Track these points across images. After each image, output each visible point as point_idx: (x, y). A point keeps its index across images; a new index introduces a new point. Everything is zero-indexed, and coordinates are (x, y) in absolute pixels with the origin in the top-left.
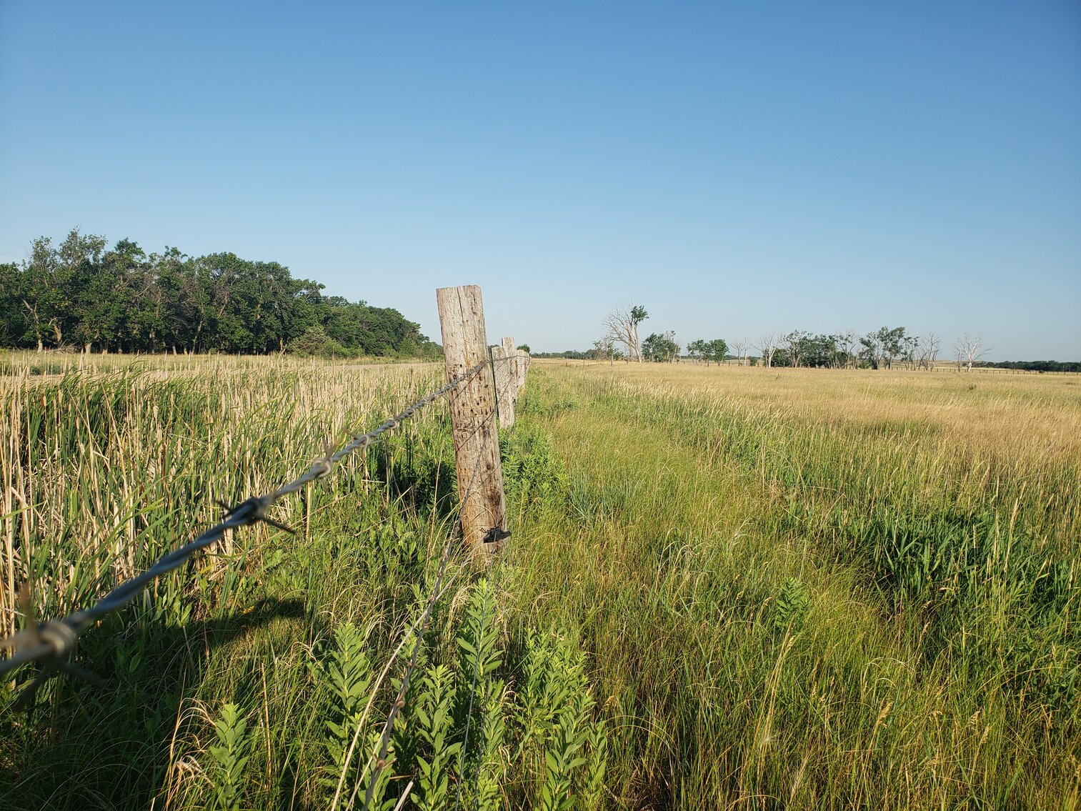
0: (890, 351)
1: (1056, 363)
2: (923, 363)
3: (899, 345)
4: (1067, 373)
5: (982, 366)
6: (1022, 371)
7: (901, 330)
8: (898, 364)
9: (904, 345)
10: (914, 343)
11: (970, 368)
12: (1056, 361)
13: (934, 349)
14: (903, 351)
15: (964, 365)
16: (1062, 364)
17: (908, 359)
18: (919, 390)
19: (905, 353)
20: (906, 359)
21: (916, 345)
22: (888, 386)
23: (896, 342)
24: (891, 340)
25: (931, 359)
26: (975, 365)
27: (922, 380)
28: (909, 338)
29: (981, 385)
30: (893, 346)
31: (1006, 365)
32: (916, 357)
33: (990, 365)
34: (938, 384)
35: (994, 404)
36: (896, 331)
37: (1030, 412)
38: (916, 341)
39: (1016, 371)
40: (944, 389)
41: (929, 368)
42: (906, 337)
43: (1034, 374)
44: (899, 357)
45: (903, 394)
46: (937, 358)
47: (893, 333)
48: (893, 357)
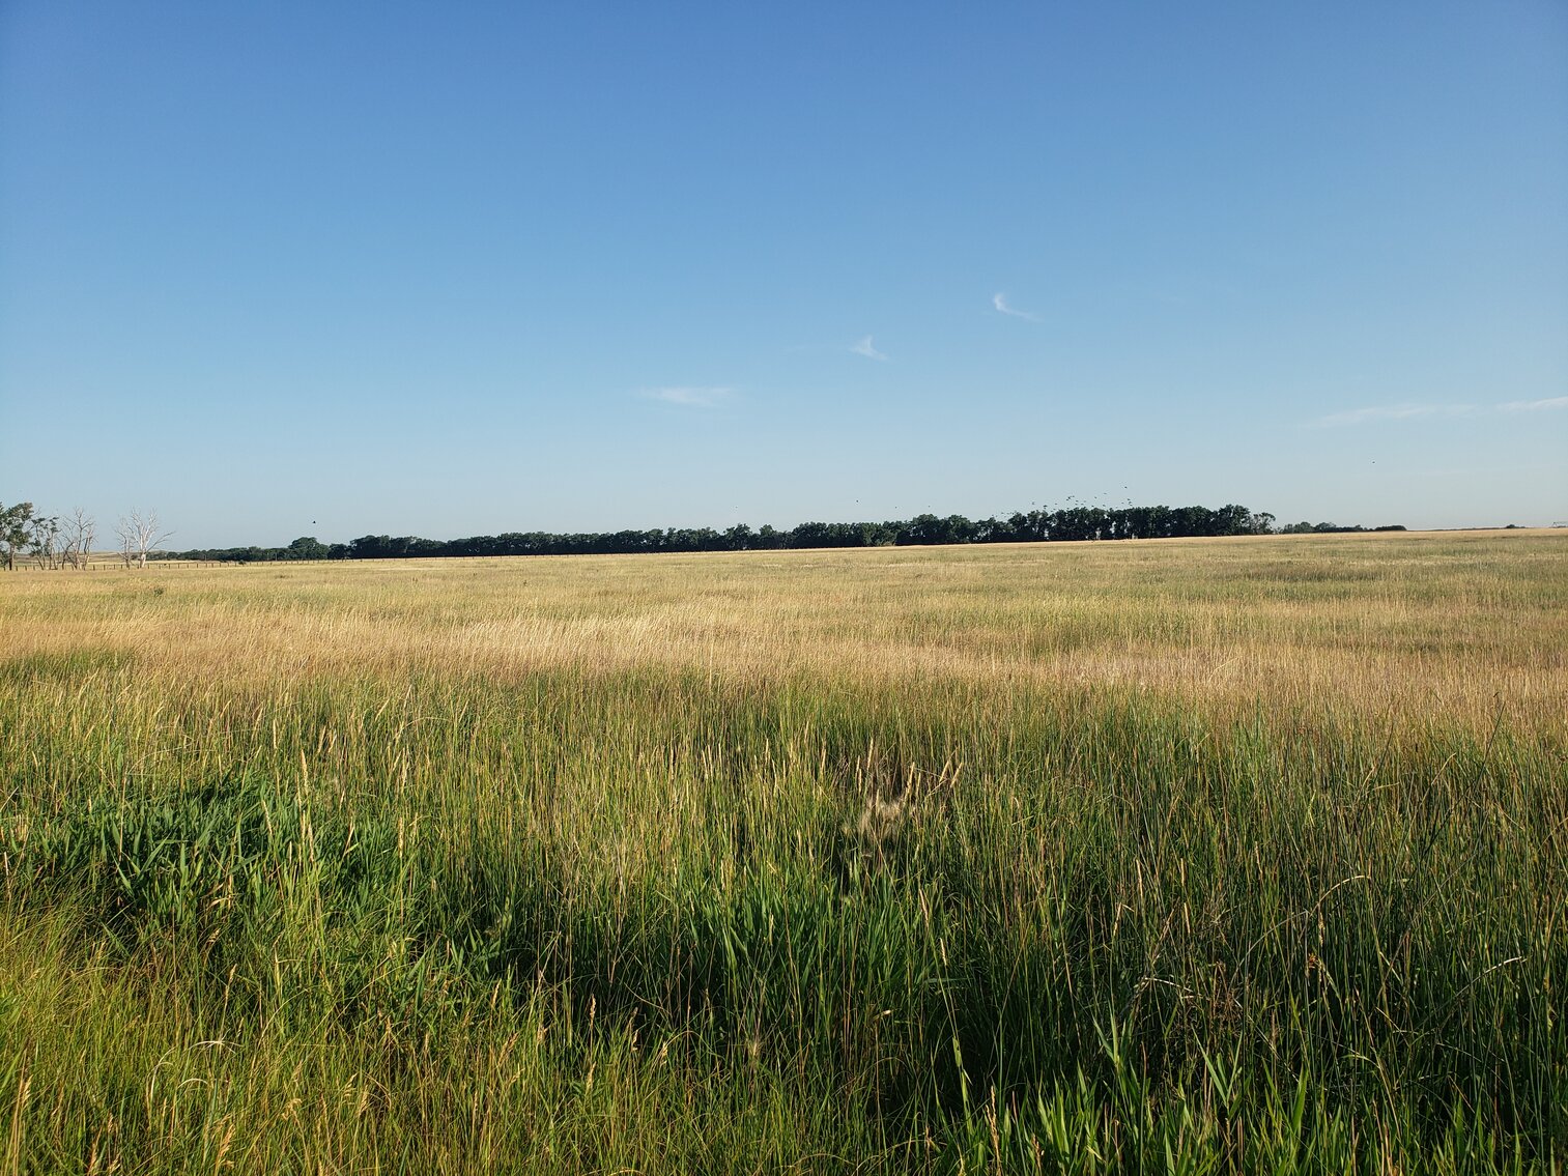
0: (8, 540)
1: (259, 550)
2: (68, 557)
3: (24, 530)
4: (274, 562)
5: (160, 559)
6: (217, 563)
7: (26, 507)
8: (25, 560)
9: (33, 532)
10: (50, 526)
11: (144, 562)
12: (258, 547)
13: (85, 535)
14: (32, 540)
15: (134, 557)
16: (266, 551)
17: (41, 553)
18: (77, 599)
19: (37, 544)
20: (39, 552)
21: (53, 530)
22: (23, 598)
23: (20, 526)
24: (9, 524)
25: (81, 551)
26: (151, 557)
27: (76, 584)
28: (41, 520)
29: (172, 586)
30: (15, 532)
31: (194, 556)
32: (57, 548)
33: (172, 556)
34: (106, 590)
35: (200, 613)
36: (16, 508)
37: (251, 620)
38: (54, 524)
39: (209, 563)
40: (117, 596)
41: (80, 565)
42: (36, 518)
43: (232, 566)
44: (26, 550)
45: (54, 608)
46: (91, 549)
47: (11, 512)
48: (16, 551)
